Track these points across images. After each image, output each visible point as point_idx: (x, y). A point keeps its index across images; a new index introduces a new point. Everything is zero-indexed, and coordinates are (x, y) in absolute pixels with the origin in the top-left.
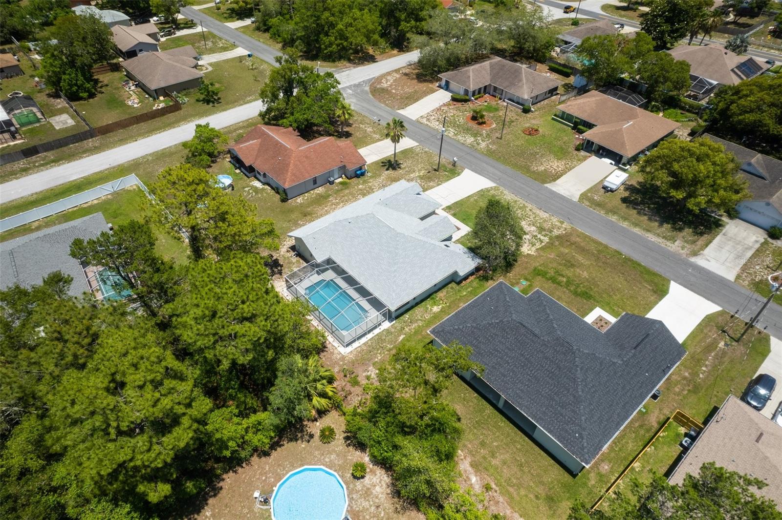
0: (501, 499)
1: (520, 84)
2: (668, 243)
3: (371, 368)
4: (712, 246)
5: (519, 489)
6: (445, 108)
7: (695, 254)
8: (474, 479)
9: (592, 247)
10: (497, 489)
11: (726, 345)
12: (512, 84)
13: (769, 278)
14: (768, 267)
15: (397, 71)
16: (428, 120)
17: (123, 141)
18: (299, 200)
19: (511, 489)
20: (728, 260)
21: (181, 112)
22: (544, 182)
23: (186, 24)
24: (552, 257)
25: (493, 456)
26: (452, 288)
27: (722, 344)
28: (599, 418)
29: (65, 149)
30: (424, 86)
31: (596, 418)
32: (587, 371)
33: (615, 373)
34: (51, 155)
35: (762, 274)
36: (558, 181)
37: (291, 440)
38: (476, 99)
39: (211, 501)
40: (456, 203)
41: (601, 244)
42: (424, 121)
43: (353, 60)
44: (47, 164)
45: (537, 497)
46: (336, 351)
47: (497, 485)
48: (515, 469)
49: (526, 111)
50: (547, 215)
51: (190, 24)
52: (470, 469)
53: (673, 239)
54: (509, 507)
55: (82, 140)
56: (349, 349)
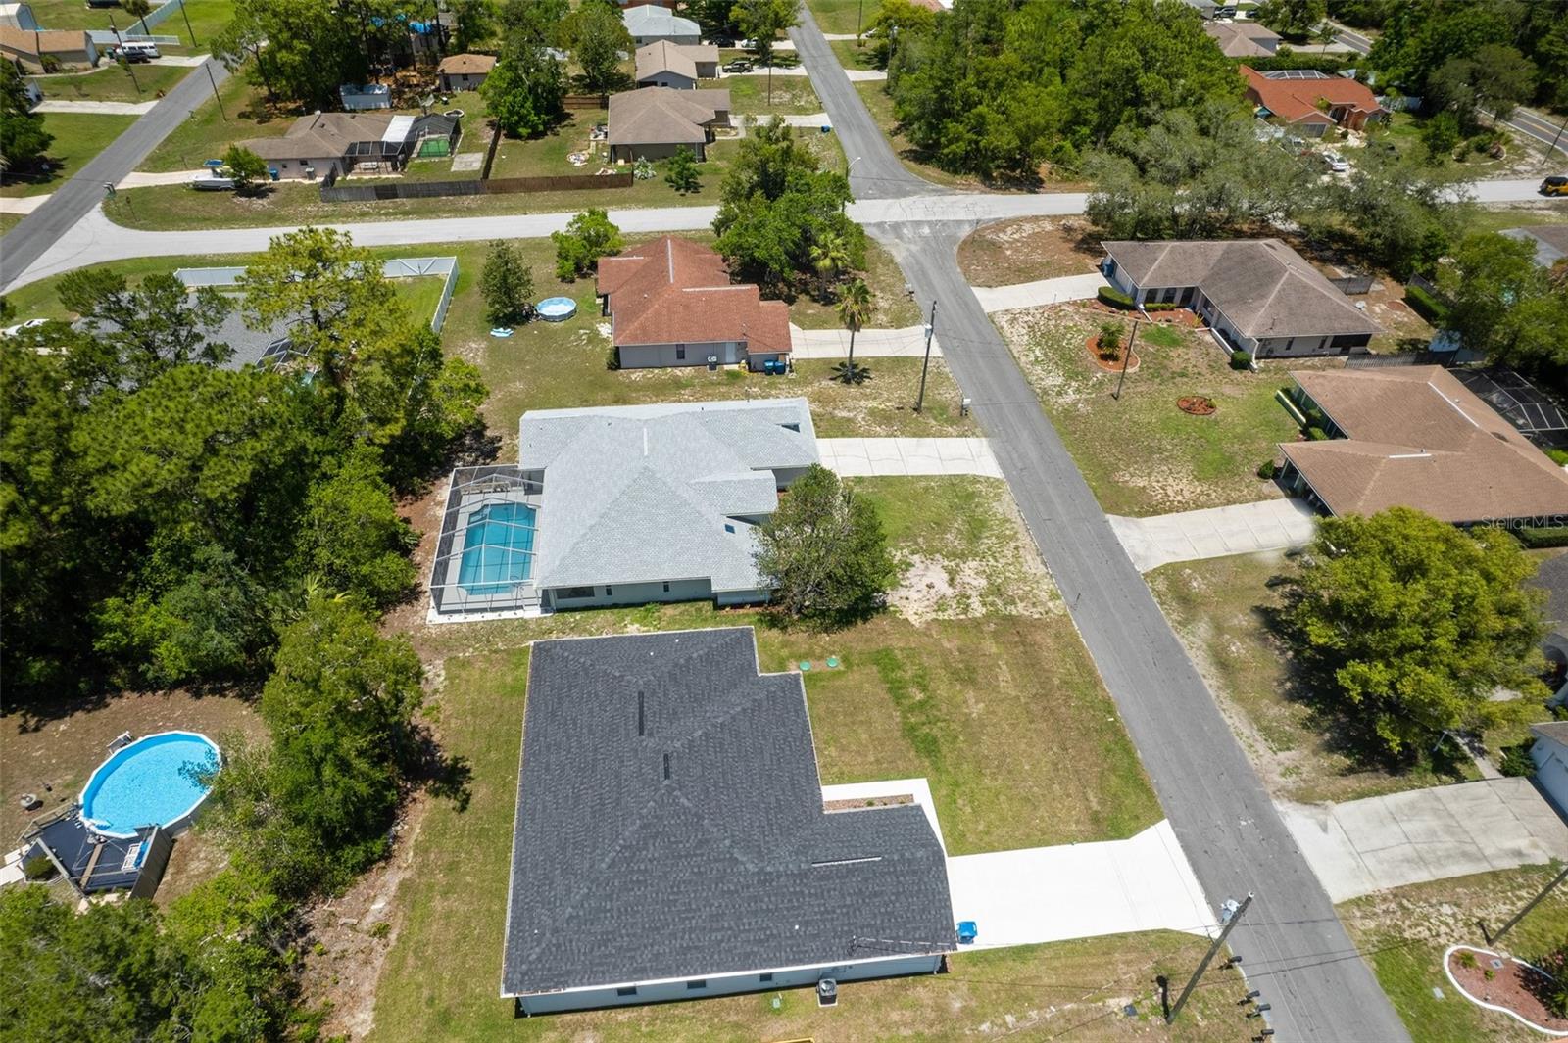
0: (379, 962)
1: (1256, 304)
2: (1262, 747)
3: (439, 662)
4: (1375, 802)
5: (423, 969)
6: (1070, 309)
7: (1305, 797)
8: (379, 905)
9: (1060, 670)
10: (393, 943)
11: (1130, 1010)
12: (1241, 299)
13: (1453, 949)
14: (1480, 924)
15: (1054, 219)
16: (1013, 321)
17: (509, 210)
18: (637, 376)
19: (410, 960)
20: (1381, 854)
21: (627, 191)
22: (1116, 509)
23: (785, 59)
24: (947, 645)
25: (445, 895)
26: (699, 610)
27: (1118, 1003)
28: (607, 933)
29: (433, 199)
30: (1074, 258)
31: (598, 929)
32: (655, 837)
33: (721, 879)
34: (408, 203)
35: (1443, 929)
36: (1148, 522)
37: (239, 696)
38: (1147, 310)
39: (79, 714)
40: (882, 478)
41: (1091, 672)
42: (1004, 321)
43: (994, 179)
44: (394, 214)
45: (431, 1001)
46: (423, 613)
47: (398, 939)
48: (451, 935)
49: (1240, 364)
50: (1042, 570)
51: (790, 60)
52: (393, 888)
53: (1283, 742)
54: (375, 983)
55: (461, 194)
56: (444, 619)
